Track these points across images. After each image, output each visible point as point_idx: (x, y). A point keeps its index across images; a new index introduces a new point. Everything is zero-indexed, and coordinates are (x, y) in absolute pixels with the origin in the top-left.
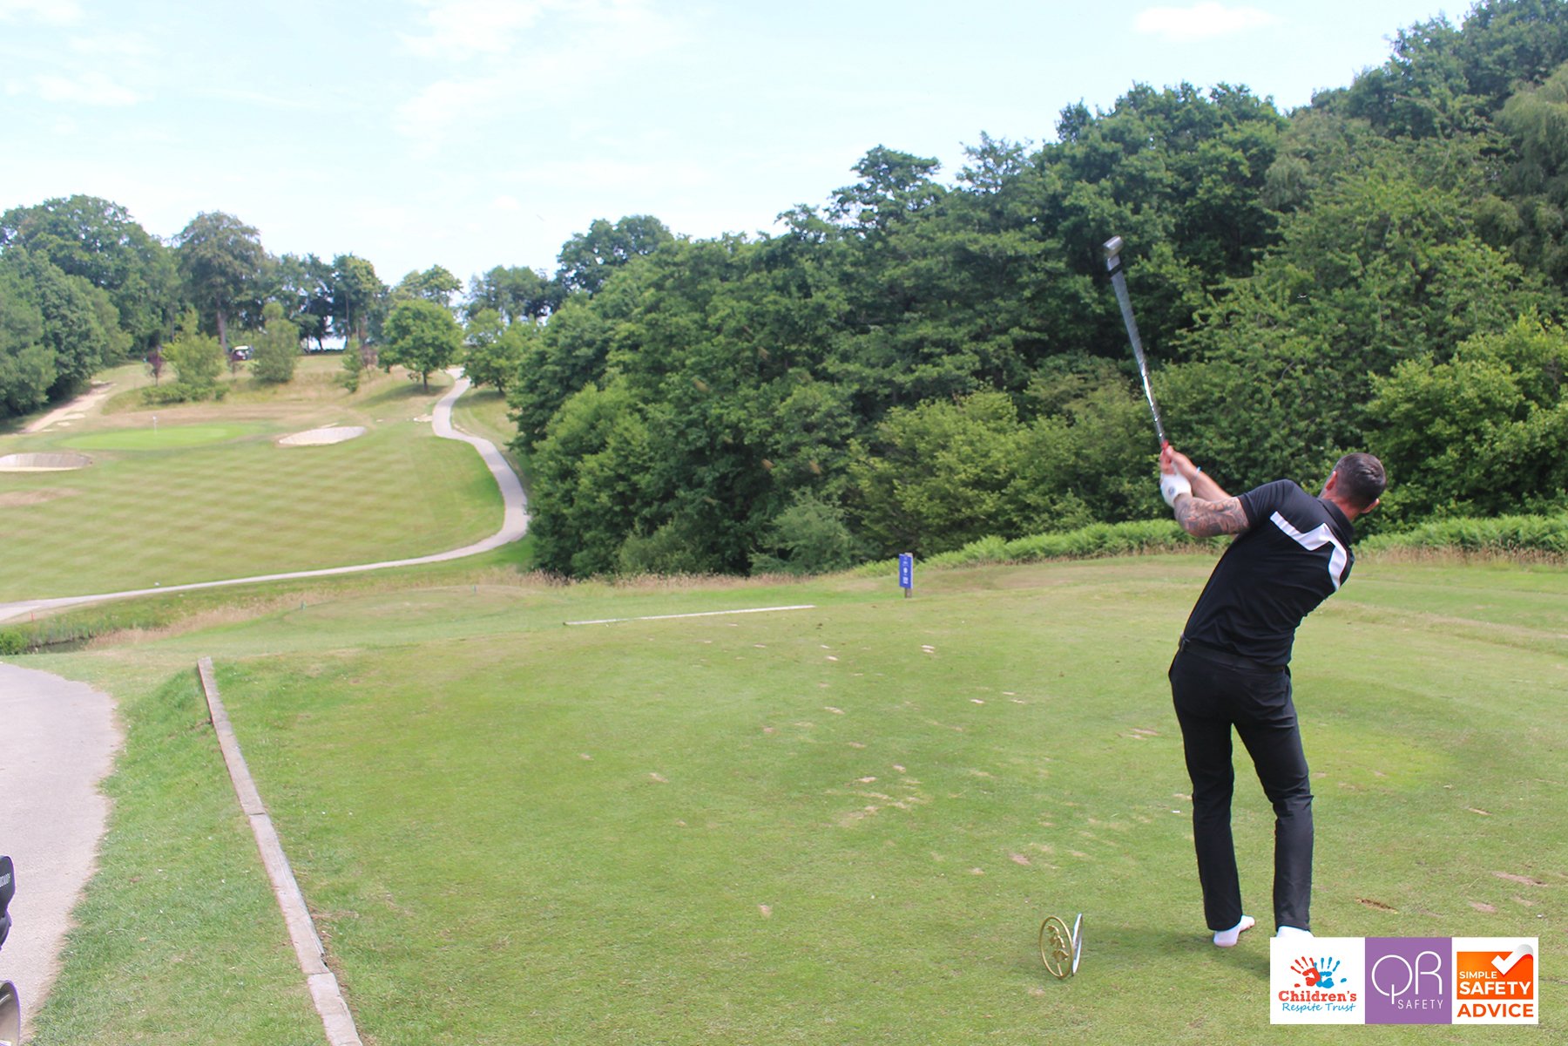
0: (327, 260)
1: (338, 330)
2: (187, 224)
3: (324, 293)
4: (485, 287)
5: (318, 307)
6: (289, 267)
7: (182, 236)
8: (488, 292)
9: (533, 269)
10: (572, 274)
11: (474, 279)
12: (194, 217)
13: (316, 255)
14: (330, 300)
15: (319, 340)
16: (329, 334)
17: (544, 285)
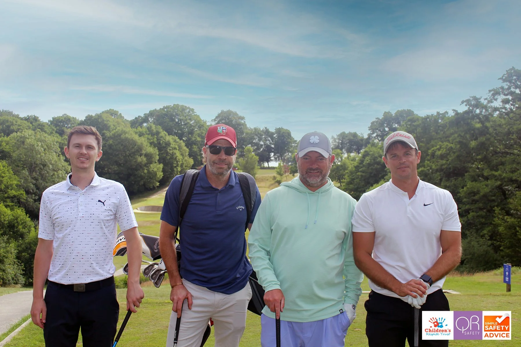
0: (272, 130)
1: (276, 159)
2: (217, 115)
3: (270, 143)
4: (337, 141)
5: (269, 149)
6: (257, 133)
7: (215, 120)
8: (338, 143)
9: (358, 133)
10: (374, 135)
11: (333, 137)
12: (220, 112)
13: (268, 128)
14: (273, 146)
15: (268, 163)
16: (271, 160)
17: (362, 140)
